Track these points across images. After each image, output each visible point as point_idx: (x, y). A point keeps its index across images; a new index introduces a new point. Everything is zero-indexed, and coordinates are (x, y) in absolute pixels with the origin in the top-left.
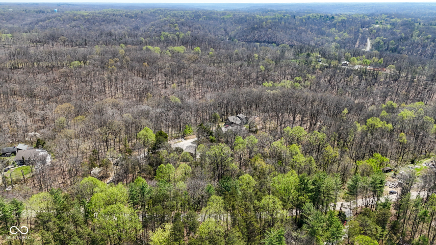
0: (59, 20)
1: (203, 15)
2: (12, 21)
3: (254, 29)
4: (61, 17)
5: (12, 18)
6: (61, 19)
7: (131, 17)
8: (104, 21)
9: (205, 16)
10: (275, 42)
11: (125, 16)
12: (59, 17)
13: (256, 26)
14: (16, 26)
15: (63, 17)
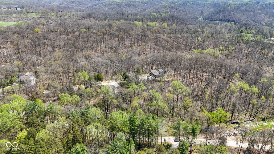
0: (104, 5)
1: (191, 2)
2: (81, 5)
3: (220, 11)
4: (105, 3)
5: (82, 4)
6: (105, 5)
7: (145, 3)
8: (126, 6)
9: (192, 2)
10: (234, 21)
11: (142, 2)
12: (104, 3)
13: (222, 9)
14: (83, 8)
15: (106, 3)
